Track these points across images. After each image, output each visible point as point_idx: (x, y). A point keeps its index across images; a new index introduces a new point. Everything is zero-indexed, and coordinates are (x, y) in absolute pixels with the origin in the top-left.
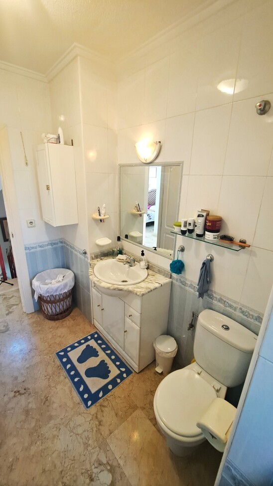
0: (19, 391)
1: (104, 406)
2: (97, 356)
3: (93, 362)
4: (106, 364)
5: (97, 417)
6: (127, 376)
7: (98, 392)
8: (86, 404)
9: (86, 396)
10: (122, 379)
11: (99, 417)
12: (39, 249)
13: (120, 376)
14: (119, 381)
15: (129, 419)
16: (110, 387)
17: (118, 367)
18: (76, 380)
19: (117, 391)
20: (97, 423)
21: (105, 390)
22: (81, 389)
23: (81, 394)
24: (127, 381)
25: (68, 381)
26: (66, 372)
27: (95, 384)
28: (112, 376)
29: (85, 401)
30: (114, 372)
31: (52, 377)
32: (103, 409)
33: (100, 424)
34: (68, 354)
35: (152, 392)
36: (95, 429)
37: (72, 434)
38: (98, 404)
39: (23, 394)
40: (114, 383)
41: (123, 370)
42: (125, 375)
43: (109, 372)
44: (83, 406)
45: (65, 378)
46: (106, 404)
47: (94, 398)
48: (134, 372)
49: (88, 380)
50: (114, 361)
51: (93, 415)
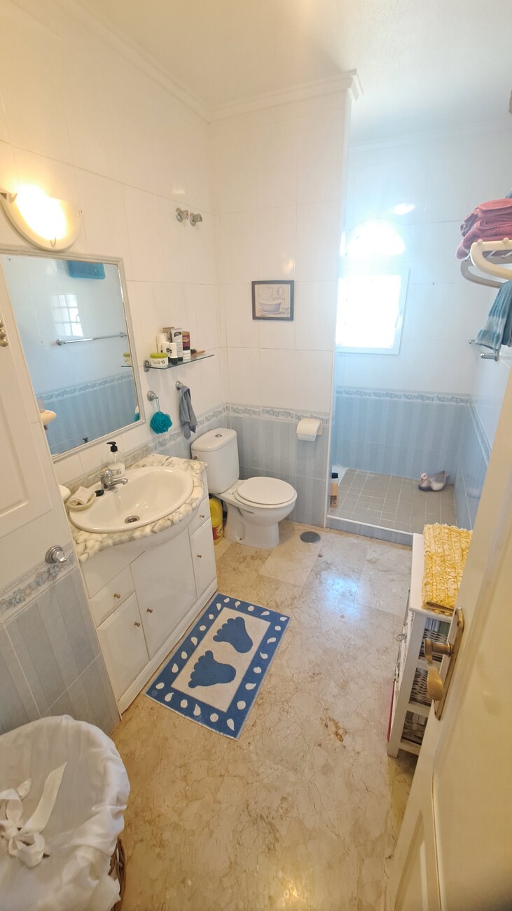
1: (277, 604)
2: (209, 654)
3: (225, 653)
4: (218, 631)
5: (291, 604)
6: (226, 597)
7: (265, 618)
8: (287, 621)
9: (278, 628)
10: (233, 601)
11: (289, 603)
13: (231, 605)
14: (237, 604)
15: (274, 577)
16: (251, 609)
17: (217, 613)
18: (265, 656)
19: (253, 600)
20: (296, 601)
21: (258, 612)
22: (273, 640)
23: (279, 635)
24: (233, 596)
25: (272, 668)
26: (262, 682)
27: (256, 629)
28: (234, 614)
29: (283, 625)
30: (227, 615)
31: (283, 699)
32: (279, 603)
33: (295, 598)
34: (225, 709)
35: (234, 570)
36: (302, 600)
37: (321, 617)
38: (278, 611)
40: (244, 607)
41: (219, 606)
42: (227, 600)
43: (230, 620)
44: (289, 625)
45: (271, 675)
46: (273, 603)
47: (274, 618)
48: (217, 593)
49: (257, 640)
50: (209, 624)
51: (291, 609)
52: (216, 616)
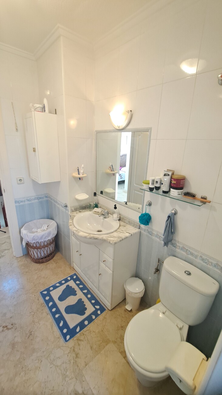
0: (6, 326)
1: (80, 340)
2: (76, 295)
3: (72, 300)
4: (83, 302)
5: (74, 350)
6: (101, 312)
7: (76, 327)
8: (65, 338)
9: (65, 331)
10: (97, 315)
11: (76, 350)
12: (27, 203)
13: (95, 313)
14: (94, 317)
15: (103, 352)
16: (86, 323)
17: (94, 305)
18: (57, 316)
19: (91, 327)
20: (74, 355)
21: (82, 325)
22: (61, 324)
23: (61, 329)
24: (101, 317)
25: (50, 317)
26: (48, 309)
27: (73, 320)
28: (87, 313)
29: (64, 335)
30: (90, 309)
31: (36, 314)
32: (80, 342)
33: (77, 357)
34: (51, 293)
35: (122, 327)
36: (72, 361)
37: (52, 365)
38: (75, 338)
39: (10, 329)
40: (90, 319)
41: (98, 307)
42: (99, 312)
43: (86, 309)
44: (62, 339)
45: (48, 314)
46: (82, 338)
47: (72, 333)
48: (107, 309)
49: (67, 317)
50: (90, 300)
51: (71, 348)
52: (93, 304)
